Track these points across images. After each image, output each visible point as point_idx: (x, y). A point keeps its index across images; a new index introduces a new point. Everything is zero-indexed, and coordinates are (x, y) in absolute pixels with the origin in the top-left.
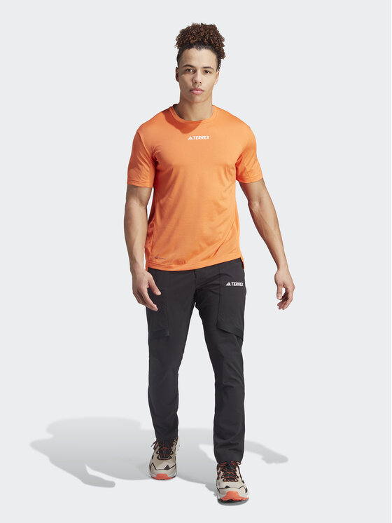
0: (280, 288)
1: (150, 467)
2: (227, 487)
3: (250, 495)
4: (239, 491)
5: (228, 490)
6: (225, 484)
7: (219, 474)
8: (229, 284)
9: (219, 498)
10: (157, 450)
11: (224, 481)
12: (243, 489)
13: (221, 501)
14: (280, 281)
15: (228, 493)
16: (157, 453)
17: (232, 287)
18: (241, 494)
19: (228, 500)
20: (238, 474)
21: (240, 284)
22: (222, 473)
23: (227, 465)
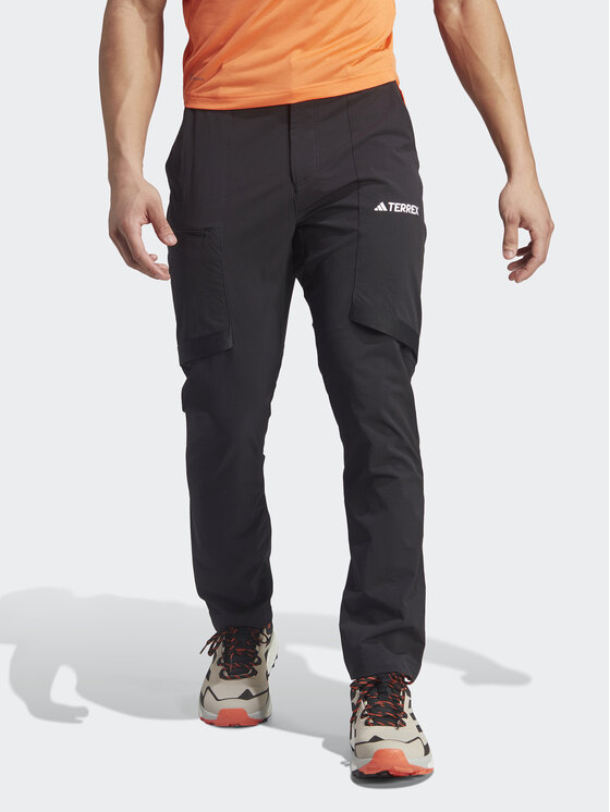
0: (511, 228)
1: (202, 698)
2: (376, 739)
3: (435, 761)
4: (406, 749)
5: (377, 746)
6: (370, 732)
7: (355, 707)
8: (381, 207)
9: (355, 768)
10: (219, 654)
11: (367, 724)
12: (418, 747)
13: (361, 777)
14: (512, 212)
15: (378, 754)
16: (219, 663)
17: (390, 215)
18: (413, 757)
19: (378, 775)
20: (406, 709)
21: (409, 208)
22: (364, 705)
23: (377, 684)
